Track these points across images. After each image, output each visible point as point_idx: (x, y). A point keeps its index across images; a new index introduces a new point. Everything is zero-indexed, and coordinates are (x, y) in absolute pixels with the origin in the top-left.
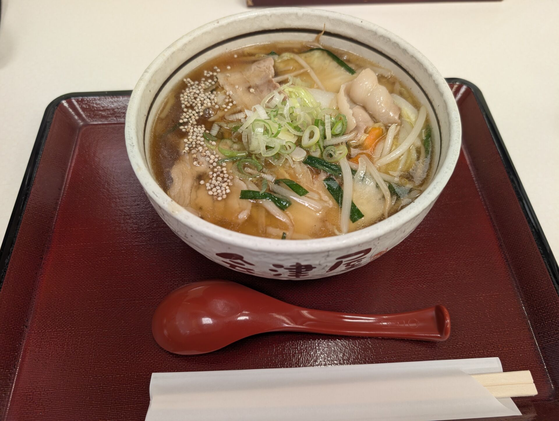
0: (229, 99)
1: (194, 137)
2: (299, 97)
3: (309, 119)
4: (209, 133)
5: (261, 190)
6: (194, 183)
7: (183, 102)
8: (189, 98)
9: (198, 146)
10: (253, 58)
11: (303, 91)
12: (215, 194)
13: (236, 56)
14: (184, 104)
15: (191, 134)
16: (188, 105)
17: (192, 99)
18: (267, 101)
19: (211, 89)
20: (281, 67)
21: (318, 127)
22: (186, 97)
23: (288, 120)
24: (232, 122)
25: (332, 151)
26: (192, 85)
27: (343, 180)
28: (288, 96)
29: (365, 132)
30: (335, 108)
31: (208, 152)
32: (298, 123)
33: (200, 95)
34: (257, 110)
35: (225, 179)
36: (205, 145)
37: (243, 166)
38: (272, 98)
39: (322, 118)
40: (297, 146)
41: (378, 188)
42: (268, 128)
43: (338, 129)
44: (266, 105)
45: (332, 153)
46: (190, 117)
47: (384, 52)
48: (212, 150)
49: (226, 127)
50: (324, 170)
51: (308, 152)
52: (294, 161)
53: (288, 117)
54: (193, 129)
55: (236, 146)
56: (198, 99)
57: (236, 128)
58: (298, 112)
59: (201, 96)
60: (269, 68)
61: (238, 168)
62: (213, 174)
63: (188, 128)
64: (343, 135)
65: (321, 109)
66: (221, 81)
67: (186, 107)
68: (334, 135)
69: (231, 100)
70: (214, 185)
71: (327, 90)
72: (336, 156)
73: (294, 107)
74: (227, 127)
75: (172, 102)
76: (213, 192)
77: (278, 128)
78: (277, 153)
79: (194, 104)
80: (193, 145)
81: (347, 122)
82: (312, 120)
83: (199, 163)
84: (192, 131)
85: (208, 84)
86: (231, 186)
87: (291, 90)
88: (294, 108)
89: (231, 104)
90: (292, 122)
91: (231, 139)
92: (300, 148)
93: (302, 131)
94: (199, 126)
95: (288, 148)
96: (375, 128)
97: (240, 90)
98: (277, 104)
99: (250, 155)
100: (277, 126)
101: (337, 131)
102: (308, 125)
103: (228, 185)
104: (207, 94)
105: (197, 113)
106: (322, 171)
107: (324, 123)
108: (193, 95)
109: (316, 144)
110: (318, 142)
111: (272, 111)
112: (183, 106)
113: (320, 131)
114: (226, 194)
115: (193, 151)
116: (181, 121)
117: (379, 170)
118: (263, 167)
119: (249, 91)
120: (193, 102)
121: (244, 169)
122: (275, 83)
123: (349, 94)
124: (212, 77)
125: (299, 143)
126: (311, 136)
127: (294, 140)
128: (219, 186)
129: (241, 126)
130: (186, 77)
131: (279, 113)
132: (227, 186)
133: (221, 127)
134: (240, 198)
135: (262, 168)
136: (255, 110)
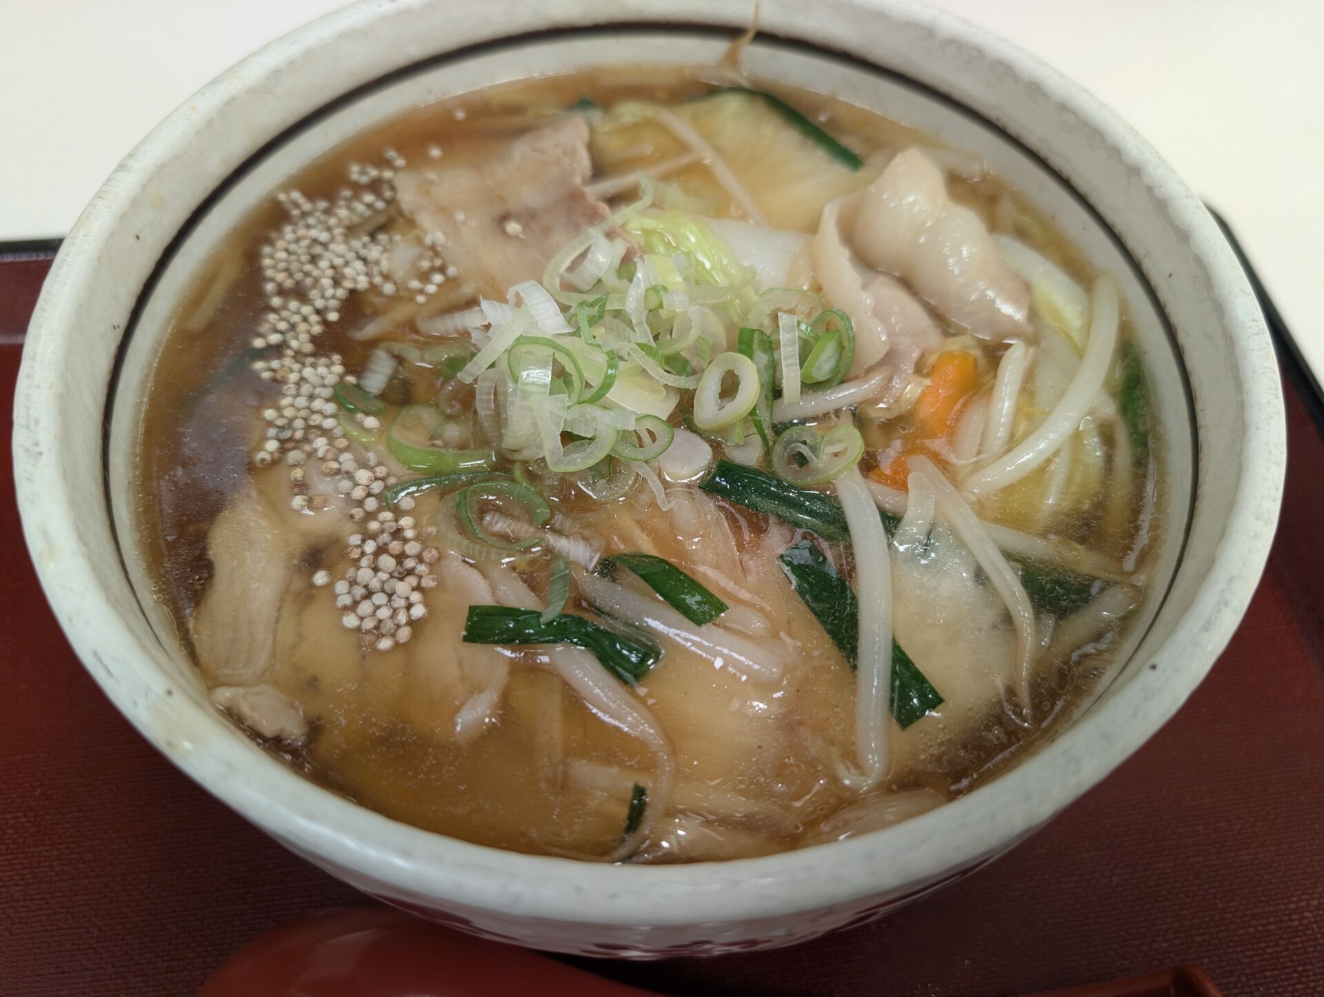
0: (432, 261)
1: (301, 402)
2: (677, 248)
3: (718, 329)
4: (358, 386)
5: (546, 603)
6: (291, 581)
7: (269, 273)
8: (293, 258)
9: (311, 437)
10: (517, 121)
11: (694, 229)
12: (369, 624)
13: (460, 115)
14: (272, 280)
15: (290, 389)
16: (289, 283)
17: (302, 264)
18: (567, 263)
19: (369, 227)
20: (614, 146)
21: (751, 356)
22: (283, 255)
23: (643, 335)
24: (441, 340)
25: (804, 443)
26: (304, 215)
27: (852, 554)
28: (640, 247)
29: (919, 369)
30: (805, 288)
31: (346, 457)
32: (682, 345)
33: (332, 246)
34: (526, 300)
35: (409, 563)
36: (338, 431)
37: (476, 508)
38: (583, 255)
39: (761, 325)
40: (677, 425)
41: (983, 584)
42: (569, 368)
43: (824, 363)
44: (562, 277)
45: (805, 450)
46: (293, 327)
47: (957, 95)
48: (366, 448)
49: (420, 361)
50: (779, 516)
51: (716, 447)
52: (666, 485)
53: (640, 323)
54: (300, 372)
55: (453, 432)
56: (324, 264)
57: (456, 364)
58: (678, 303)
59: (334, 252)
60: (572, 152)
61: (458, 519)
62: (363, 541)
63: (283, 366)
64: (842, 382)
65: (756, 291)
66: (407, 198)
67: (281, 292)
68: (811, 386)
69: (438, 263)
70: (366, 587)
71: (775, 223)
72: (821, 465)
73: (665, 289)
74: (422, 360)
75: (230, 273)
76: (362, 619)
77: (605, 367)
78: (608, 455)
79: (309, 281)
80: (294, 430)
81: (854, 337)
82: (730, 327)
83: (310, 503)
84: (293, 377)
85: (360, 207)
86: (431, 590)
87: (649, 223)
88: (662, 293)
89: (438, 278)
90: (656, 338)
91: (437, 405)
92: (688, 434)
93: (694, 372)
94: (323, 360)
95: (646, 438)
96: (949, 356)
97: (471, 226)
98: (601, 275)
99: (504, 464)
100: (601, 359)
101: (819, 369)
102: (715, 350)
103: (418, 588)
104: (356, 244)
105: (318, 312)
106: (772, 519)
107: (770, 342)
108: (309, 247)
109: (745, 420)
110: (753, 412)
111: (582, 304)
112: (270, 287)
113: (759, 371)
114: (411, 623)
115: (293, 456)
116: (258, 343)
117: (980, 509)
118: (553, 508)
119: (504, 231)
120: (307, 274)
121: (482, 519)
122: (593, 202)
123: (850, 234)
124: (375, 186)
125: (683, 415)
126: (729, 388)
127: (664, 407)
128: (383, 591)
129: (473, 355)
130: (287, 186)
131: (607, 308)
132: (413, 589)
133: (399, 359)
134: (466, 639)
135: (548, 516)
136: (519, 303)
